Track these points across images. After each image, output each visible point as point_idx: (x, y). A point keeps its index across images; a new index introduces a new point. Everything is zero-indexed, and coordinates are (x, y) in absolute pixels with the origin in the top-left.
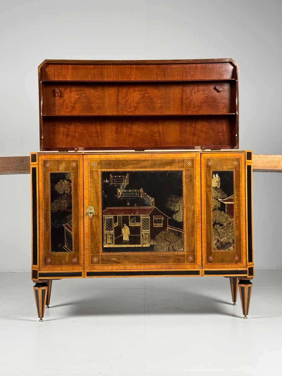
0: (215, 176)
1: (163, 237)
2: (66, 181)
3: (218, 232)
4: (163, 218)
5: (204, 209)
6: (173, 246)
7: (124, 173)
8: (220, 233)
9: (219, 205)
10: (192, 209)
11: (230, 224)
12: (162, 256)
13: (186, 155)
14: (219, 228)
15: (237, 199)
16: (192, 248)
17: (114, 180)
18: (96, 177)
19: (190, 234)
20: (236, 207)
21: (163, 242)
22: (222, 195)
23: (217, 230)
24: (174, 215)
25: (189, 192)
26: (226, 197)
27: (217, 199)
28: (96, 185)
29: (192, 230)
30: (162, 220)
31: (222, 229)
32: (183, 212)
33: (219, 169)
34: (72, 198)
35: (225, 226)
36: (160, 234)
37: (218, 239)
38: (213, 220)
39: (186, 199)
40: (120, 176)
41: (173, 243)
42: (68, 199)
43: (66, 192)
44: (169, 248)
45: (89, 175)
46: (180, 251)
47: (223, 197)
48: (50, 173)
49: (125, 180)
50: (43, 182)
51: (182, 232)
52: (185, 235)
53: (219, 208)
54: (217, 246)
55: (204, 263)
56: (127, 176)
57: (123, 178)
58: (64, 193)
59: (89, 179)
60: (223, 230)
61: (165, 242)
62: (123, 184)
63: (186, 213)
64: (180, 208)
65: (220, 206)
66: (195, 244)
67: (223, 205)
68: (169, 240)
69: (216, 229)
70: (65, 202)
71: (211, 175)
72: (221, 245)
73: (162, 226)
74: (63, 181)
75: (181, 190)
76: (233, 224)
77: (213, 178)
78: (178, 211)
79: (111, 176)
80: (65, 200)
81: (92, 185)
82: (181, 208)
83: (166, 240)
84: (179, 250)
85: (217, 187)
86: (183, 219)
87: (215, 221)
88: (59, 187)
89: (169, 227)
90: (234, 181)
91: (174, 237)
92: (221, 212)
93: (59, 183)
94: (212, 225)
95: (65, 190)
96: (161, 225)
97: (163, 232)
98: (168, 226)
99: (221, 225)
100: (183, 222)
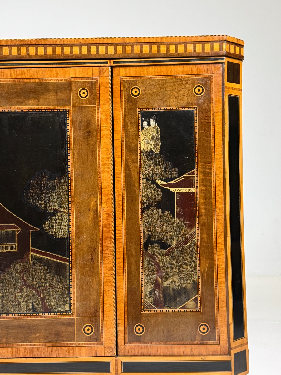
0: (149, 124)
1: (20, 277)
3: (157, 264)
4: (20, 229)
5: (121, 205)
6: (43, 300)
8: (161, 265)
9: (157, 195)
10: (92, 206)
11: (186, 243)
12: (16, 326)
13: (75, 72)
14: (160, 254)
15: (203, 180)
16: (92, 304)
19: (87, 269)
20: (200, 200)
21: (19, 291)
22: (165, 172)
23: (154, 259)
24: (47, 222)
25: (83, 163)
26: (176, 176)
27: (154, 182)
29: (92, 259)
30: (17, 234)
31: (166, 254)
32: (69, 214)
33: (157, 105)
35: (173, 249)
36: (10, 270)
37: (157, 280)
38: (144, 232)
39: (76, 181)
41: (43, 290)
44: (33, 306)
46: (61, 312)
47: (168, 176)
51: (68, 264)
52: (74, 272)
53: (159, 202)
54: (155, 299)
55: (121, 342)
60: (168, 258)
61: (25, 288)
63: (78, 218)
64: (60, 204)
65: (160, 199)
66: (98, 294)
67: (168, 195)
68: (33, 285)
69: (151, 256)
71: (139, 122)
72: (164, 296)
73: (16, 250)
75: (65, 160)
76: (194, 244)
77: (143, 128)
78: (56, 211)
82: (63, 203)
83: (26, 284)
84: (59, 309)
85: (152, 151)
86: (69, 231)
87: (150, 236)
89: (33, 251)
90: (196, 136)
91: (47, 278)
92: (163, 213)
94: (141, 246)
96: (14, 248)
97: (20, 265)
98: (31, 248)
99: (164, 246)
100: (68, 239)
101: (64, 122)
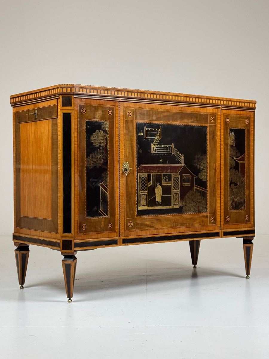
0: (232, 134)
1: (191, 197)
2: (102, 132)
3: (233, 192)
4: (191, 177)
5: (223, 168)
6: (198, 207)
7: (157, 126)
8: (235, 192)
9: (234, 164)
10: (214, 168)
11: (242, 183)
12: (189, 218)
13: (210, 110)
14: (234, 188)
15: (247, 158)
16: (214, 208)
17: (148, 133)
18: (131, 128)
19: (212, 194)
20: (246, 166)
21: (190, 203)
22: (236, 154)
23: (233, 190)
24: (200, 174)
25: (212, 149)
26: (239, 156)
27: (233, 158)
28: (132, 137)
29: (214, 190)
30: (190, 179)
31: (236, 188)
32: (207, 171)
33: (234, 127)
34: (109, 153)
35: (238, 186)
36: (188, 194)
37: (233, 199)
38: (230, 179)
39: (209, 157)
40: (153, 129)
41: (198, 203)
42: (104, 154)
43: (102, 145)
44: (195, 209)
45: (125, 125)
46: (203, 212)
47: (237, 156)
48: (85, 122)
49: (159, 134)
50: (78, 131)
51: (206, 192)
52: (208, 195)
53: (234, 167)
54: (232, 206)
55: (222, 223)
56: (160, 129)
57: (156, 131)
58: (100, 146)
59: (125, 131)
60: (237, 189)
61: (192, 202)
62: (157, 138)
63: (210, 172)
64: (204, 166)
65: (235, 165)
66: (215, 204)
67: (237, 163)
68: (195, 201)
69: (232, 189)
70: (101, 157)
71: (229, 133)
72: (235, 205)
73: (190, 186)
74: (99, 131)
75: (206, 147)
76: (244, 184)
77: (230, 135)
78: (203, 169)
79: (145, 129)
80: (101, 154)
81: (127, 138)
82: (205, 166)
83: (193, 201)
84: (203, 211)
85: (233, 145)
86: (207, 178)
87: (231, 180)
88: (95, 139)
89: (195, 186)
90: (246, 140)
91: (200, 198)
92: (236, 171)
93: (95, 134)
94: (229, 185)
95: (101, 142)
96: (189, 185)
97: (191, 192)
98: (195, 185)
99: (236, 185)
100: (206, 181)
101: (206, 131)
